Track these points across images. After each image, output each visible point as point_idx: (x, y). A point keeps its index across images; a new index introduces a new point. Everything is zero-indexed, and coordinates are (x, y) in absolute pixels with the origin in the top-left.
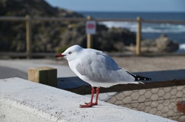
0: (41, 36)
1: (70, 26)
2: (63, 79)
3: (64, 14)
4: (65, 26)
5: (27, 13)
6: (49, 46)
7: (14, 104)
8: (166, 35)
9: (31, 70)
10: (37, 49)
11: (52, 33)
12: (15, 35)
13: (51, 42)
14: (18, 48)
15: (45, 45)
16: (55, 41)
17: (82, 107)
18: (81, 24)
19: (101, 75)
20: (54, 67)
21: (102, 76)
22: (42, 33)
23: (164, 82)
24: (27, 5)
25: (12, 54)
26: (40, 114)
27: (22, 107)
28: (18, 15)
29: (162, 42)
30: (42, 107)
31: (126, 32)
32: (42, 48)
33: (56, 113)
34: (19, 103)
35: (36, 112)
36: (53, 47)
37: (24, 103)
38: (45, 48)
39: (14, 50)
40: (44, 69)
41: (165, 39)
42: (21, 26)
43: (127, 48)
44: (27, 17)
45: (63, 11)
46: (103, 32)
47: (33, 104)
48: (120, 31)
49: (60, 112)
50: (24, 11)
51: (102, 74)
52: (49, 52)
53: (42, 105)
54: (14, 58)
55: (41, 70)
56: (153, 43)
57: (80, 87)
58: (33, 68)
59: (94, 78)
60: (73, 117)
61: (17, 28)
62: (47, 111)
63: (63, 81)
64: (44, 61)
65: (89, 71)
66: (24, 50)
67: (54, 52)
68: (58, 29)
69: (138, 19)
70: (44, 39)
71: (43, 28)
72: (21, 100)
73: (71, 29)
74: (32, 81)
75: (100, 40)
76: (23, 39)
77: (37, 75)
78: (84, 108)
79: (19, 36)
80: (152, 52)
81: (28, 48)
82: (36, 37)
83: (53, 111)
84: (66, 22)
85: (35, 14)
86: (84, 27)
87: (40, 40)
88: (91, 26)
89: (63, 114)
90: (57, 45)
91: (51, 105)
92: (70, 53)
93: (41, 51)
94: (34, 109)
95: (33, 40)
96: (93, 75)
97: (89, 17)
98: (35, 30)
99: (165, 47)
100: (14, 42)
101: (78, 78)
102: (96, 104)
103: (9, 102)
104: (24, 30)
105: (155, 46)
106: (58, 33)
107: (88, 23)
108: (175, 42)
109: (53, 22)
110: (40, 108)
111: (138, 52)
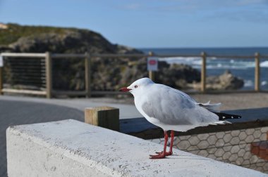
0: (100, 74)
1: (130, 64)
2: (126, 121)
3: (124, 51)
4: (125, 63)
5: (86, 50)
6: (109, 84)
7: (67, 153)
8: (229, 71)
9: (88, 111)
10: (97, 88)
11: (112, 71)
12: (74, 73)
13: (110, 80)
14: (78, 87)
15: (105, 84)
16: (115, 79)
17: (153, 157)
18: (142, 60)
19: (173, 116)
20: (116, 106)
21: (175, 116)
22: (102, 71)
23: (245, 123)
24: (86, 43)
25: (71, 93)
26: (99, 167)
27: (76, 157)
28: (77, 53)
29: (226, 79)
30: (102, 157)
31: (188, 68)
32: (102, 86)
33: (120, 166)
34: (72, 153)
35: (94, 165)
36: (113, 85)
37: (78, 152)
38: (105, 87)
39: (73, 89)
40: (103, 109)
41: (230, 76)
42: (80, 64)
43: (190, 85)
44: (86, 54)
45: (123, 48)
46: (165, 69)
47: (90, 154)
48: (182, 68)
49: (124, 164)
50: (83, 49)
51: (175, 115)
52: (109, 90)
53: (102, 155)
54: (72, 97)
55: (100, 110)
56: (217, 80)
57: (146, 130)
58: (91, 108)
59: (164, 120)
60: (142, 172)
61: (76, 66)
62: (108, 164)
63: (126, 123)
64: (104, 100)
65: (158, 110)
66: (84, 89)
67: (114, 90)
68: (118, 66)
69: (202, 54)
70: (103, 77)
71: (102, 66)
72: (76, 149)
73: (131, 67)
74: (90, 123)
75: (161, 77)
76: (82, 78)
77: (95, 116)
78: (156, 160)
79: (78, 75)
80: (216, 89)
81: (87, 87)
82: (95, 75)
83: (116, 164)
84: (126, 60)
85: (94, 51)
86: (146, 64)
87: (99, 78)
88: (153, 63)
89: (129, 168)
90: (117, 83)
91: (113, 156)
92: (136, 87)
93: (101, 90)
94: (91, 161)
95: (92, 78)
96: (164, 116)
97: (150, 53)
98: (95, 68)
99: (229, 84)
100: (73, 81)
101: (144, 119)
102: (170, 154)
103: (60, 150)
104: (83, 69)
105: (219, 82)
106: (118, 71)
107: (149, 59)
108: (239, 78)
109: (113, 59)
110: (99, 159)
111: (202, 89)
